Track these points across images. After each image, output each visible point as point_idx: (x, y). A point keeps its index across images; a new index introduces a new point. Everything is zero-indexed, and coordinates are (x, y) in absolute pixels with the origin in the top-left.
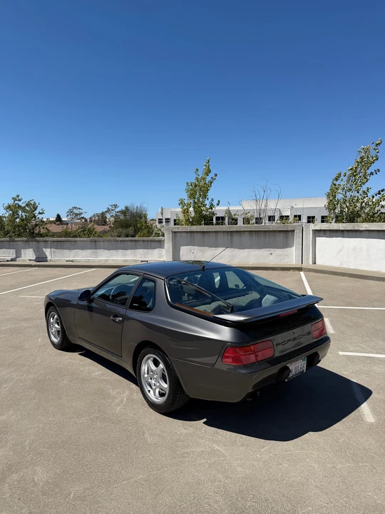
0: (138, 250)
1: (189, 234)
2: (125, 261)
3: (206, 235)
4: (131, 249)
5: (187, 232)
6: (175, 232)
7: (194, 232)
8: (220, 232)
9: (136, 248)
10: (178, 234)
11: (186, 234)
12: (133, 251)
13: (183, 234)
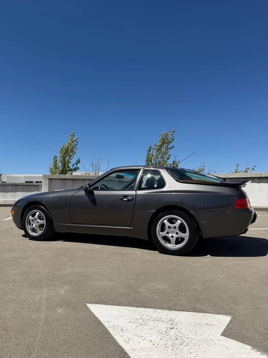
0: (17, 193)
1: (62, 181)
2: (5, 201)
3: (75, 182)
4: (12, 192)
5: (61, 179)
6: (51, 179)
7: (66, 179)
8: (86, 179)
9: (16, 191)
10: (53, 181)
11: (59, 181)
12: (13, 193)
13: (57, 181)
